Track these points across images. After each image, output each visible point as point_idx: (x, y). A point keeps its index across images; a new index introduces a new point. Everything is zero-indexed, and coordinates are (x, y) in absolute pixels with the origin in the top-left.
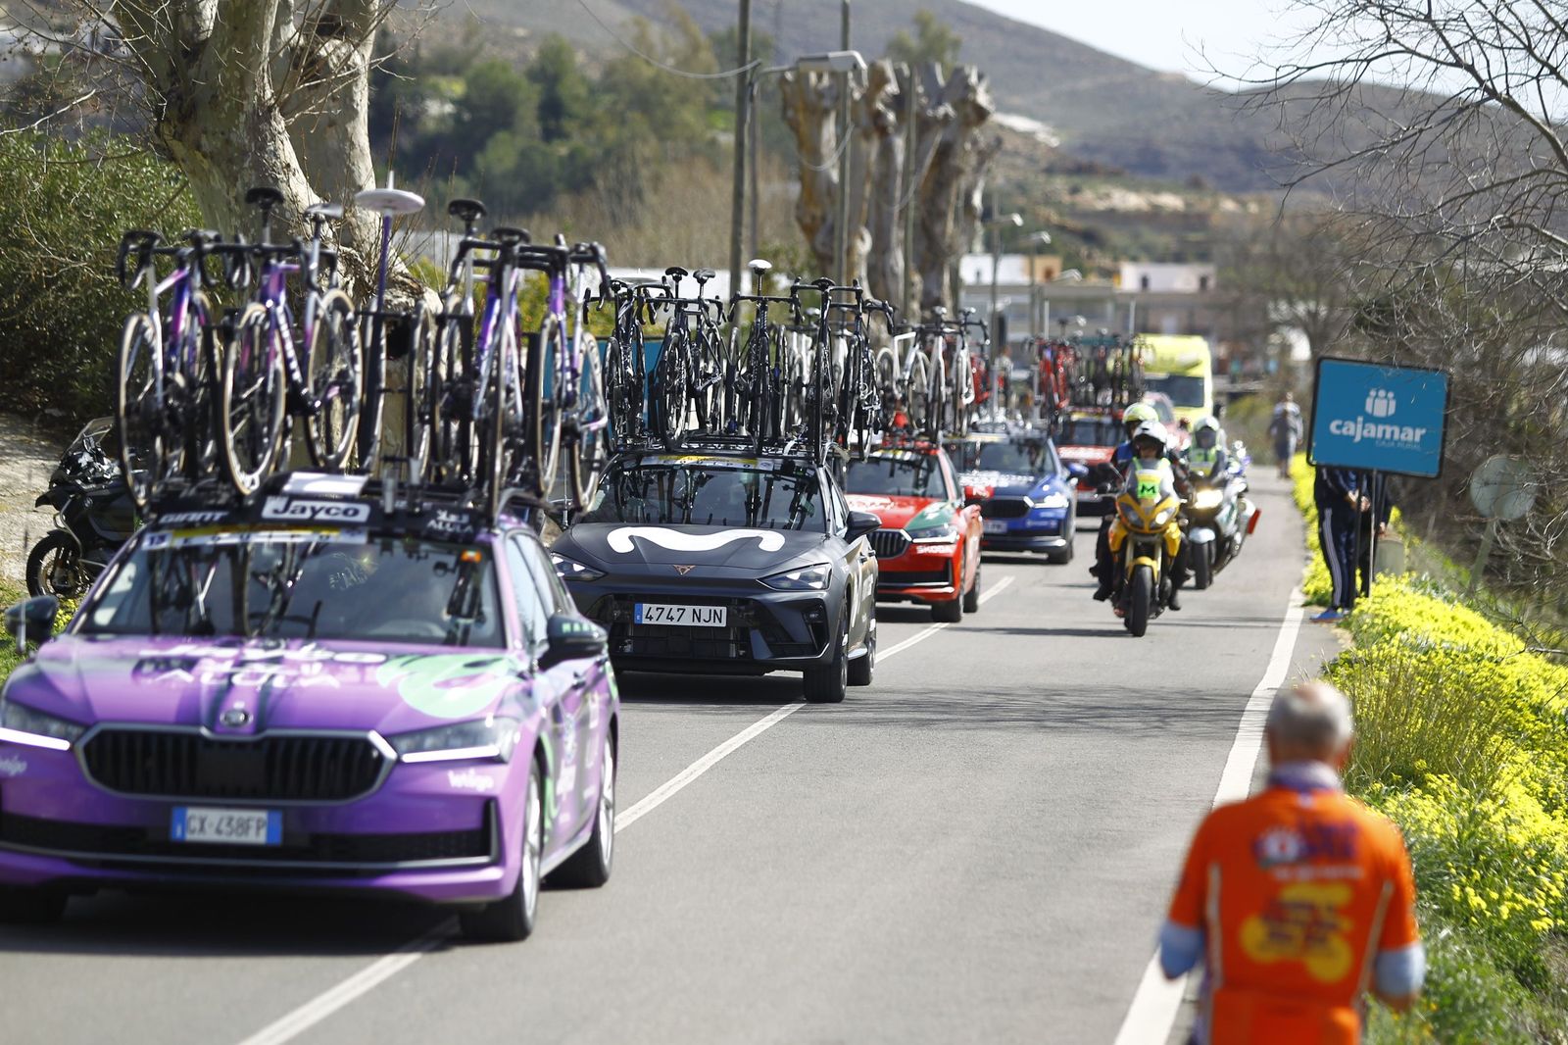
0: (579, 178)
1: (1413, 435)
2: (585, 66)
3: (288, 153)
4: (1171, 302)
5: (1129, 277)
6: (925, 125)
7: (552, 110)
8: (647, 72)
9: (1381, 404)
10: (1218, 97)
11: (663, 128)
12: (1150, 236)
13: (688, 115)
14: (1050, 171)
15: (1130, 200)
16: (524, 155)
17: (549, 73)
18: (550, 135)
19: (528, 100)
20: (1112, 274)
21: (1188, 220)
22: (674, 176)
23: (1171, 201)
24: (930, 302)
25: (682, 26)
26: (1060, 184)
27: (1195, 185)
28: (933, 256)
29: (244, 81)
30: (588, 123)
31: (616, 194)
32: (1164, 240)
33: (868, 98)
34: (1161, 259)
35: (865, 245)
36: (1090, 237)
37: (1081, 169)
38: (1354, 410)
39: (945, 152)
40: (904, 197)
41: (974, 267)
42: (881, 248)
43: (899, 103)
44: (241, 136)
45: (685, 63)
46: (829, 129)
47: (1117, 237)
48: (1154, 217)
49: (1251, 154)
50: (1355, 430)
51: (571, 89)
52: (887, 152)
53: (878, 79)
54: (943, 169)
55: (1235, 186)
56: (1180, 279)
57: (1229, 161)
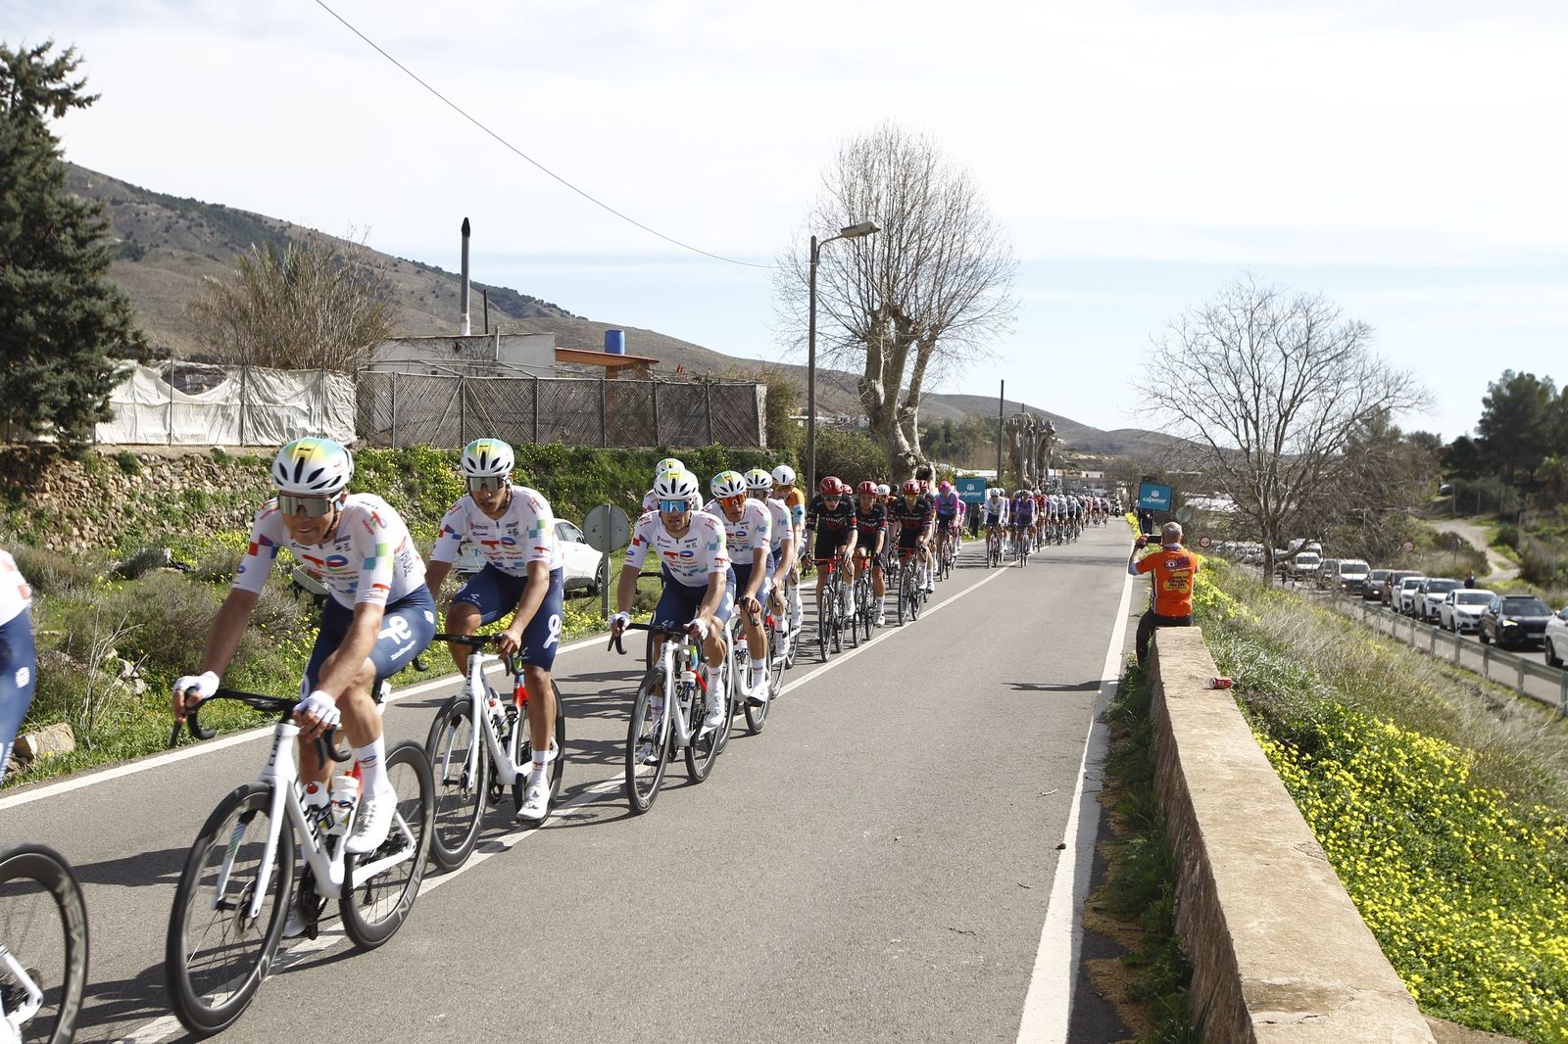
0: (954, 450)
1: (1163, 501)
2: (955, 425)
3: (900, 432)
4: (1094, 480)
5: (1084, 474)
6: (1040, 435)
7: (947, 436)
8: (969, 427)
9: (1155, 494)
10: (1104, 433)
11: (974, 439)
12: (1088, 465)
13: (979, 436)
14: (1064, 450)
15: (1084, 457)
16: (941, 446)
17: (947, 427)
18: (947, 441)
19: (942, 433)
20: (1079, 474)
21: (1097, 461)
22: (976, 450)
23: (1093, 457)
24: (1041, 476)
25: (978, 416)
26: (1067, 453)
27: (1099, 453)
28: (1041, 465)
29: (890, 415)
30: (956, 438)
31: (963, 454)
32: (1092, 466)
33: (1027, 428)
34: (1090, 470)
35: (1026, 462)
36: (1074, 465)
37: (1072, 450)
38: (1149, 495)
39: (1044, 441)
40: (1035, 451)
41: (1051, 472)
42: (1030, 463)
43: (1033, 429)
44: (889, 427)
45: (978, 424)
46: (1018, 435)
47: (1080, 466)
48: (1089, 460)
49: (1112, 447)
50: (1149, 500)
51: (952, 431)
52: (1031, 440)
53: (1030, 423)
54: (1044, 445)
55: (1108, 454)
56: (1096, 475)
57: (1107, 448)
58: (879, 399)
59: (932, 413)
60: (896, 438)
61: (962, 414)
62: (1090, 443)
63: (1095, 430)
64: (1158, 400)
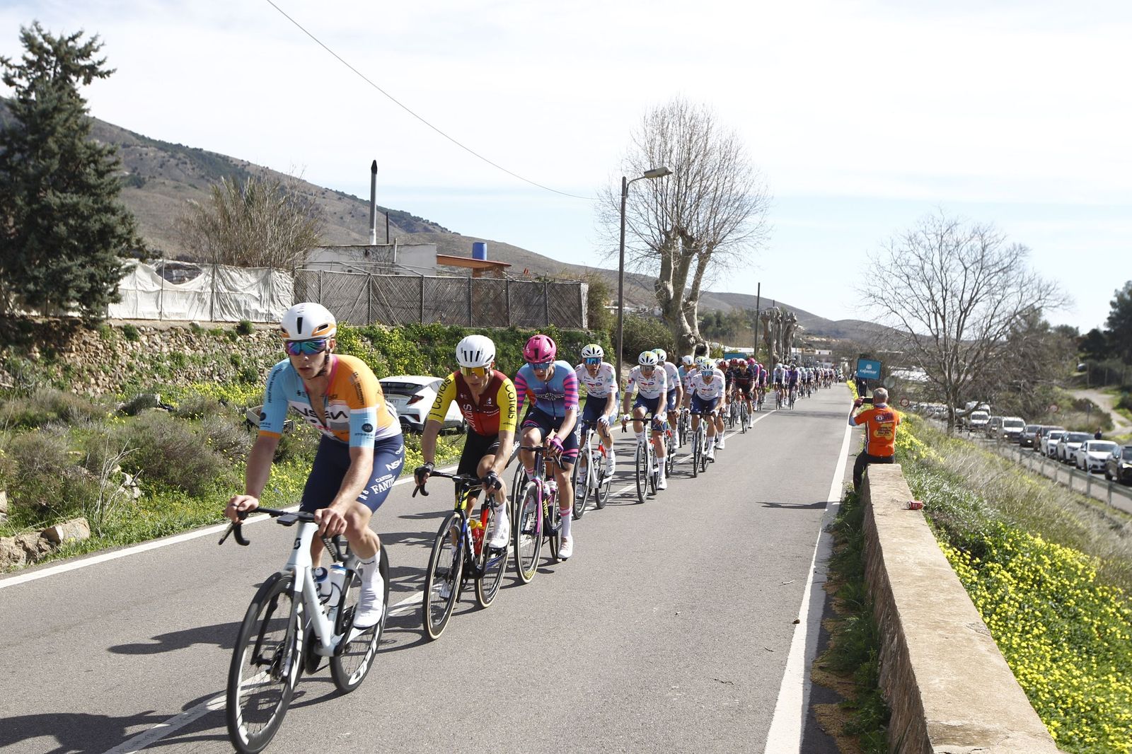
0: (723, 333)
1: (875, 372)
2: (724, 315)
3: (684, 319)
4: (824, 356)
5: (817, 352)
6: (786, 322)
7: (719, 322)
8: (735, 316)
9: (869, 367)
10: (832, 322)
11: (738, 325)
12: (820, 345)
13: (741, 323)
14: (803, 334)
15: (817, 339)
16: (714, 330)
17: (718, 316)
18: (718, 326)
19: (715, 320)
20: (814, 351)
21: (827, 343)
23: (824, 339)
24: (786, 353)
25: (741, 309)
26: (805, 337)
27: (828, 337)
28: (786, 345)
29: (678, 307)
30: (724, 324)
31: (730, 335)
32: (823, 346)
33: (776, 317)
34: (822, 349)
35: (775, 342)
36: (810, 345)
37: (809, 334)
38: (864, 368)
39: (789, 327)
40: (782, 334)
41: (793, 350)
42: (778, 343)
43: (781, 318)
44: (677, 316)
45: (741, 314)
46: (770, 322)
47: (815, 345)
48: (821, 342)
49: (838, 332)
50: (865, 371)
51: (722, 319)
52: (779, 327)
53: (778, 314)
54: (788, 330)
55: (835, 338)
56: (826, 352)
57: (834, 333)
58: (669, 295)
59: (707, 306)
60: (681, 323)
61: (729, 307)
62: (823, 329)
63: (826, 320)
64: (872, 299)
